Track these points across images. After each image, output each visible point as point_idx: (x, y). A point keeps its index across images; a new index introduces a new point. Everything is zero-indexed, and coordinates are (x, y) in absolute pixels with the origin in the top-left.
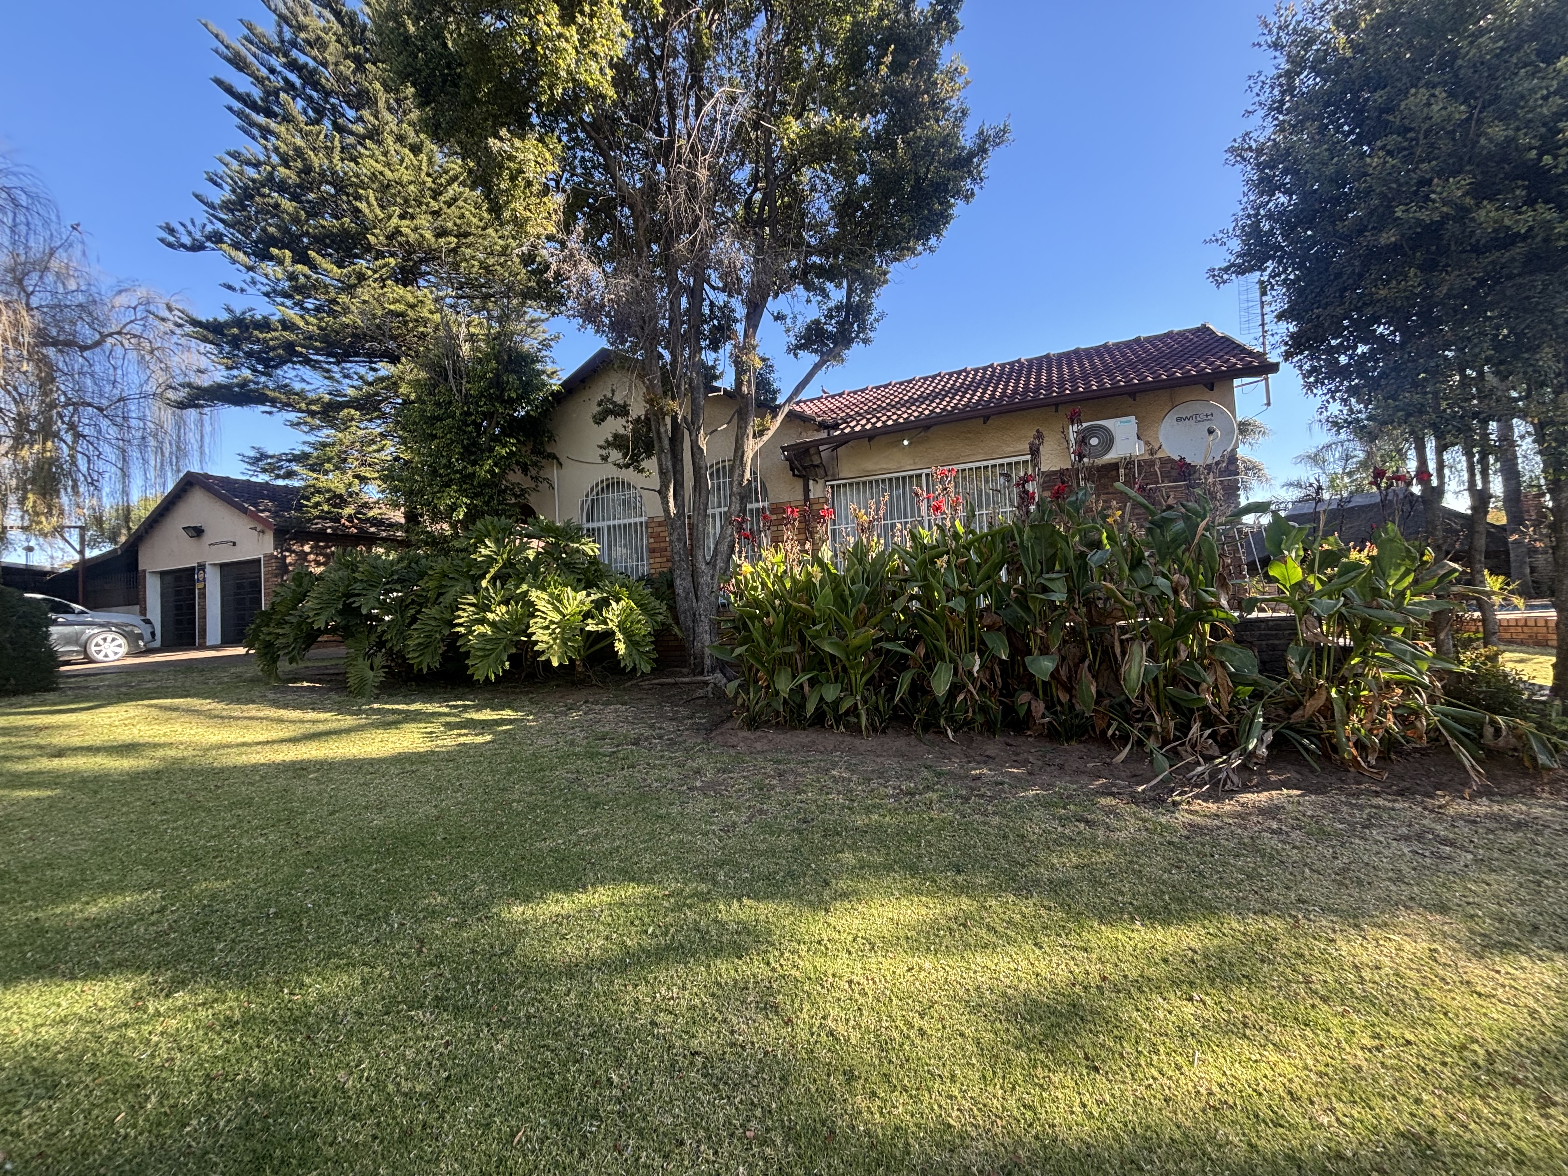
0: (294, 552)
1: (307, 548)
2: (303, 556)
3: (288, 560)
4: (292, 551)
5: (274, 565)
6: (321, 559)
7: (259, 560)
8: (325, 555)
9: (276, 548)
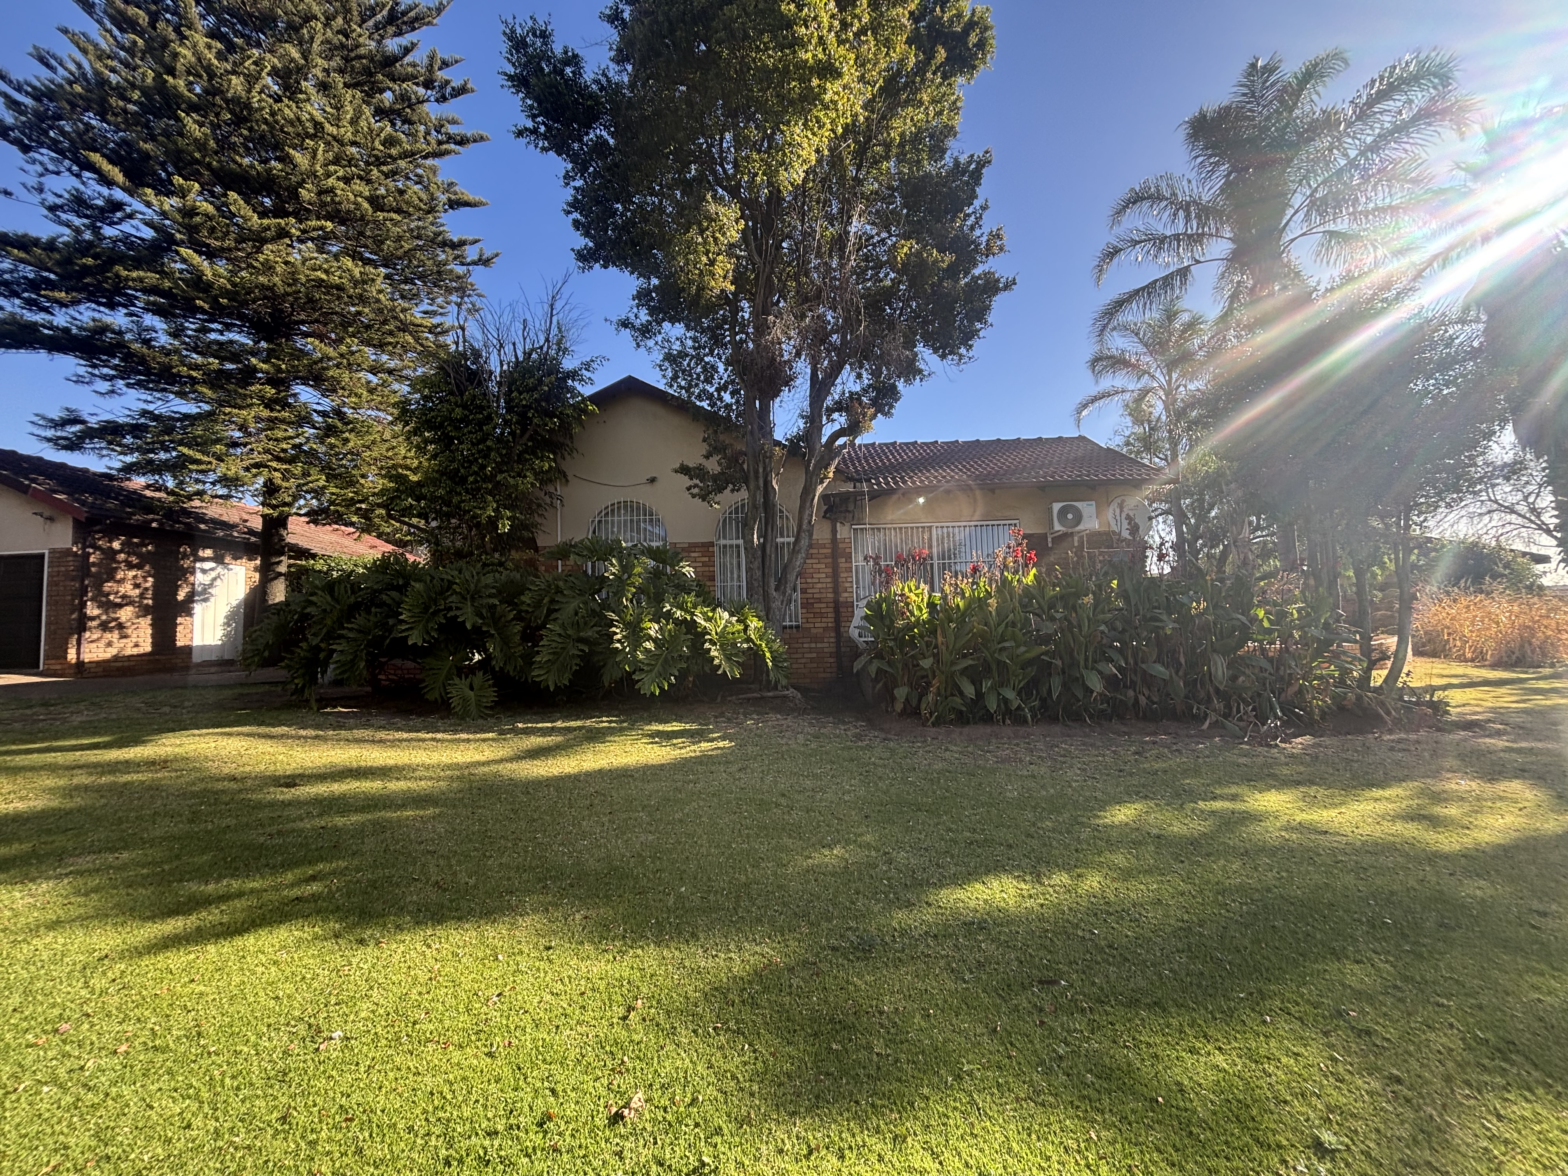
0: (99, 548)
1: (116, 545)
2: (111, 554)
3: (92, 560)
4: (97, 548)
5: (71, 565)
6: (134, 560)
7: (42, 556)
8: (139, 556)
9: (75, 543)
